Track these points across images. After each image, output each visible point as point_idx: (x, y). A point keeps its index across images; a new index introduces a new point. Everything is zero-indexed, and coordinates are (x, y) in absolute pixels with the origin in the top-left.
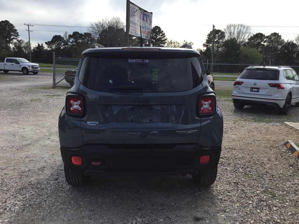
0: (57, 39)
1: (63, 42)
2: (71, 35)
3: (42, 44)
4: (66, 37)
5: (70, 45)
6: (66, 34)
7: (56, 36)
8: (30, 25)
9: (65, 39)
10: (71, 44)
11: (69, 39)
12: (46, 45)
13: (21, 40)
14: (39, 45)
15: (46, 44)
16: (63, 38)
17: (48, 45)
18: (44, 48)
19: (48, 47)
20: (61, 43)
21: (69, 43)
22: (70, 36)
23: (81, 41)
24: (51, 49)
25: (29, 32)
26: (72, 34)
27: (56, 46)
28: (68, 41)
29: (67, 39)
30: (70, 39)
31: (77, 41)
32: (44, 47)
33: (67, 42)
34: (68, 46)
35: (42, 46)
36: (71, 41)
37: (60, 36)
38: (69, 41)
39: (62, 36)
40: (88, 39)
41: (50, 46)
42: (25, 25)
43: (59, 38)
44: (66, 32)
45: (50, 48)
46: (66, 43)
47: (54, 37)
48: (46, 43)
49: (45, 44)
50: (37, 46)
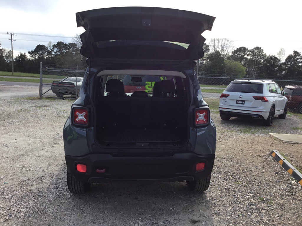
0: (40, 48)
1: (46, 52)
2: (55, 45)
3: (25, 54)
4: (50, 47)
5: (54, 54)
6: (50, 44)
7: (39, 45)
8: (13, 34)
9: (49, 49)
10: (55, 54)
11: (53, 49)
12: (29, 55)
13: (3, 49)
14: (21, 54)
15: (29, 54)
16: (47, 48)
17: (31, 54)
18: (27, 57)
19: (31, 57)
20: (44, 53)
21: (53, 53)
22: (54, 46)
23: (65, 51)
24: (34, 58)
25: (12, 41)
26: (56, 44)
27: (39, 56)
28: (52, 51)
29: (51, 49)
30: (54, 49)
31: (61, 51)
32: (27, 56)
33: (51, 52)
34: (52, 56)
35: (25, 55)
36: (55, 51)
37: (44, 46)
38: (53, 51)
39: (45, 46)
40: (73, 49)
41: (33, 55)
42: (7, 33)
43: (43, 48)
44: (50, 42)
45: (34, 57)
46: (50, 53)
47: (37, 46)
48: (29, 53)
49: (28, 53)
50: (20, 55)
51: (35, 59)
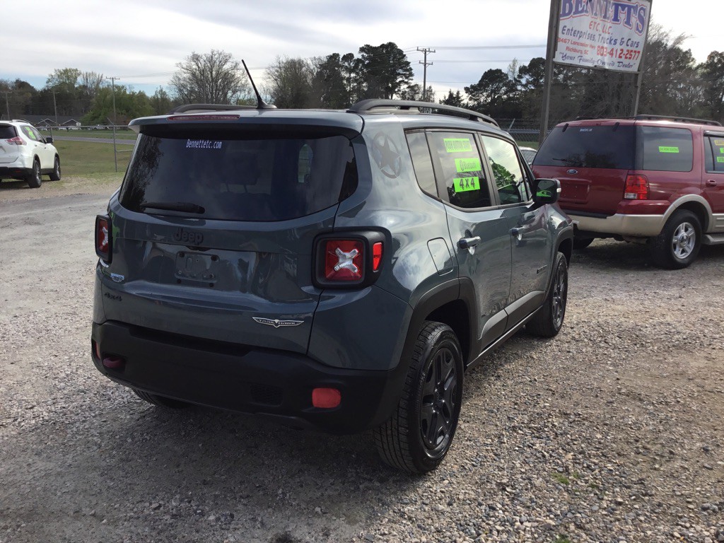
0: (492, 77)
1: (504, 85)
2: (524, 67)
3: (458, 93)
4: (514, 72)
5: (521, 90)
6: (514, 65)
7: (490, 71)
8: (429, 51)
9: (510, 78)
10: (523, 89)
11: (520, 77)
12: (467, 95)
13: (416, 85)
14: (451, 95)
15: (466, 92)
16: (506, 75)
17: (471, 93)
18: (462, 100)
19: (471, 99)
20: (498, 89)
21: (519, 88)
22: (523, 70)
23: (541, 81)
24: (476, 103)
25: (425, 65)
26: (527, 64)
27: (488, 96)
28: (518, 81)
29: (516, 77)
30: (522, 78)
31: (538, 81)
32: (462, 98)
33: (514, 85)
34: (515, 95)
35: (458, 97)
36: (524, 81)
37: (500, 70)
38: (520, 81)
39: (503, 71)
40: (566, 74)
41: (474, 96)
42: (418, 50)
43: (498, 77)
44: (515, 61)
45: (475, 100)
46: (512, 87)
47: (486, 73)
48: (467, 90)
49: (464, 92)
50: (447, 98)
51: (478, 104)
